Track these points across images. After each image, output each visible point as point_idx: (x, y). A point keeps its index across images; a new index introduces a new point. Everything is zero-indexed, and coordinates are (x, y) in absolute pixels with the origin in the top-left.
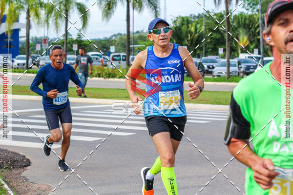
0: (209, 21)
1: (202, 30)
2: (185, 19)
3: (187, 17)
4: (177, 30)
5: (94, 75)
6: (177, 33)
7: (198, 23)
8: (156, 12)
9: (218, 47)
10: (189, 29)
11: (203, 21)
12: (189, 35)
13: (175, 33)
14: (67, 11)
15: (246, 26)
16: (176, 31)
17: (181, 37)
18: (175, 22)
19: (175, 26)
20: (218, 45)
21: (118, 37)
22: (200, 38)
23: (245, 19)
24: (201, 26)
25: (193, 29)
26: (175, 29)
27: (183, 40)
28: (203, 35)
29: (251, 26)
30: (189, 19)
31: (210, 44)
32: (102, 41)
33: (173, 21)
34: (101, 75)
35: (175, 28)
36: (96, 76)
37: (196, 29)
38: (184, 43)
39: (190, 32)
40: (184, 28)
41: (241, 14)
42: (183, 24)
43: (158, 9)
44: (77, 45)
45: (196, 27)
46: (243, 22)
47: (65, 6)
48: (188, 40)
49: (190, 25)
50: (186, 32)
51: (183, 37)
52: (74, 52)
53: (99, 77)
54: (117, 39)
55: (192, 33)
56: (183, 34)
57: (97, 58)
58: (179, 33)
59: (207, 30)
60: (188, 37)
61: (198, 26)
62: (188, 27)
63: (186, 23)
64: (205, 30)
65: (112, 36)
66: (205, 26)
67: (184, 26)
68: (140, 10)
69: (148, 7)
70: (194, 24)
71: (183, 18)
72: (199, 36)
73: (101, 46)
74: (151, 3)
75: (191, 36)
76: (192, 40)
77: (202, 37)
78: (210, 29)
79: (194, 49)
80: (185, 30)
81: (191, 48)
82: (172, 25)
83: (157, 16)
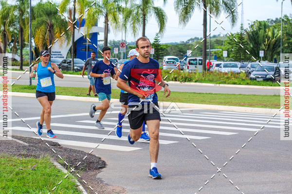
0: (287, 26)
1: (279, 34)
2: (263, 24)
3: (264, 21)
5: (171, 79)
6: (254, 38)
7: (275, 28)
8: (233, 16)
10: (266, 34)
11: (280, 25)
12: (266, 39)
13: (252, 37)
14: (145, 15)
16: (253, 35)
17: (258, 42)
18: (252, 26)
19: (252, 30)
21: (195, 41)
22: (277, 43)
24: (278, 31)
25: (270, 34)
27: (260, 44)
28: (280, 39)
30: (266, 23)
31: (287, 49)
32: (179, 45)
33: (251, 24)
34: (177, 79)
35: (252, 32)
37: (273, 34)
38: (261, 48)
39: (267, 36)
40: (261, 32)
42: (260, 29)
43: (235, 14)
44: (154, 49)
45: (273, 31)
47: (143, 10)
48: (265, 45)
49: (267, 30)
50: (264, 37)
51: (260, 42)
54: (194, 43)
55: (269, 38)
56: (260, 39)
57: (173, 62)
58: (256, 38)
59: (285, 35)
60: (265, 42)
61: (276, 31)
62: (265, 32)
63: (263, 27)
64: (283, 35)
65: (189, 40)
66: (282, 30)
67: (261, 30)
68: (217, 14)
69: (225, 12)
70: (271, 28)
71: (260, 22)
72: (276, 41)
73: (178, 50)
74: (228, 8)
75: (268, 41)
76: (269, 45)
77: (280, 42)
78: (288, 34)
79: (271, 53)
80: (262, 35)
81: (268, 52)
82: (249, 30)
83: (234, 20)
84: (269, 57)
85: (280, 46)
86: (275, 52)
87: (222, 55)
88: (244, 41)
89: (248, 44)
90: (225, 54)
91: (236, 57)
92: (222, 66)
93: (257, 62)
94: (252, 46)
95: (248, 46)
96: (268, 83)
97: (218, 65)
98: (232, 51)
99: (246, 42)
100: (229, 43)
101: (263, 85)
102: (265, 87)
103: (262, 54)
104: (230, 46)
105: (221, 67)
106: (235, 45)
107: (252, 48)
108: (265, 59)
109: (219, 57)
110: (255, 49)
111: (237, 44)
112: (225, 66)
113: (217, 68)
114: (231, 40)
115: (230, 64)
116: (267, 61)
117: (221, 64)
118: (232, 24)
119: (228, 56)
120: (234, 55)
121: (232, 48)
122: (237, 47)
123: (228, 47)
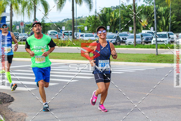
0: (123, 11)
1: (119, 16)
2: (108, 9)
3: (109, 8)
4: (104, 16)
6: (103, 18)
7: (116, 12)
8: (90, 5)
9: (129, 26)
10: (111, 15)
11: (119, 10)
12: (111, 19)
13: (102, 18)
15: (146, 13)
17: (106, 20)
18: (102, 11)
19: (102, 14)
20: (129, 25)
21: (67, 20)
22: (117, 21)
23: (145, 9)
24: (118, 14)
25: (113, 15)
28: (119, 19)
29: (149, 13)
30: (111, 9)
31: (124, 25)
32: (57, 23)
33: (101, 10)
34: (57, 45)
35: (102, 15)
37: (115, 15)
38: (108, 24)
39: (111, 17)
40: (108, 15)
41: (143, 5)
42: (107, 12)
43: (91, 3)
45: (115, 14)
46: (144, 11)
47: (34, 2)
48: (110, 22)
49: (111, 13)
50: (109, 17)
51: (107, 21)
54: (67, 22)
55: (113, 18)
56: (107, 19)
57: (54, 34)
58: (104, 18)
59: (122, 16)
60: (110, 20)
61: (116, 13)
62: (110, 14)
63: (109, 11)
64: (121, 16)
65: (63, 20)
66: (120, 13)
67: (107, 13)
68: (80, 4)
69: (85, 2)
70: (114, 12)
71: (107, 8)
72: (117, 20)
73: (57, 26)
75: (112, 20)
76: (113, 23)
77: (119, 20)
78: (124, 16)
79: (114, 27)
81: (112, 27)
82: (100, 13)
83: (91, 8)
84: (113, 30)
85: (119, 23)
86: (116, 26)
87: (84, 29)
88: (97, 20)
89: (99, 22)
90: (86, 28)
91: (93, 30)
92: (84, 36)
94: (102, 23)
95: (100, 23)
97: (81, 36)
98: (90, 26)
99: (99, 21)
100: (88, 22)
103: (108, 28)
104: (89, 23)
105: (83, 37)
106: (92, 23)
108: (110, 31)
109: (82, 31)
110: (104, 25)
111: (93, 22)
112: (86, 36)
114: (89, 20)
115: (89, 35)
116: (111, 33)
117: (83, 35)
118: (90, 9)
119: (88, 30)
120: (91, 29)
121: (90, 25)
122: (93, 24)
123: (88, 24)
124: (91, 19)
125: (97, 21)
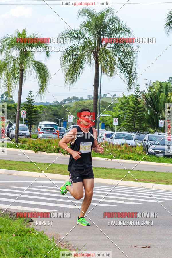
2: (164, 85)
3: (165, 83)
4: (153, 98)
5: (52, 150)
8: (130, 77)
14: (22, 71)
16: (152, 100)
18: (150, 88)
19: (150, 93)
21: (74, 101)
26: (151, 98)
27: (160, 112)
30: (168, 85)
32: (53, 106)
34: (60, 150)
36: (54, 152)
38: (161, 116)
40: (162, 96)
42: (160, 92)
43: (133, 75)
44: (25, 112)
47: (21, 65)
49: (169, 93)
51: (159, 109)
52: (22, 120)
53: (59, 152)
54: (73, 104)
56: (160, 104)
57: (52, 129)
58: (155, 103)
62: (167, 96)
63: (164, 90)
65: (65, 101)
73: (52, 113)
74: (125, 67)
80: (163, 100)
82: (147, 92)
87: (112, 123)
88: (140, 106)
89: (144, 110)
90: (115, 122)
91: (130, 126)
92: (113, 136)
93: (157, 134)
94: (149, 113)
95: (144, 113)
96: (169, 159)
97: (108, 136)
98: (123, 118)
100: (121, 108)
101: (163, 162)
102: (165, 164)
103: (161, 123)
104: (122, 112)
105: (112, 138)
106: (128, 111)
107: (150, 115)
109: (106, 126)
110: (153, 117)
111: (130, 110)
112: (117, 137)
113: (107, 139)
114: (123, 104)
115: (124, 134)
117: (112, 134)
119: (119, 125)
120: (126, 123)
121: (124, 114)
122: (130, 113)
123: (119, 113)
124: (128, 104)
125: (138, 108)
